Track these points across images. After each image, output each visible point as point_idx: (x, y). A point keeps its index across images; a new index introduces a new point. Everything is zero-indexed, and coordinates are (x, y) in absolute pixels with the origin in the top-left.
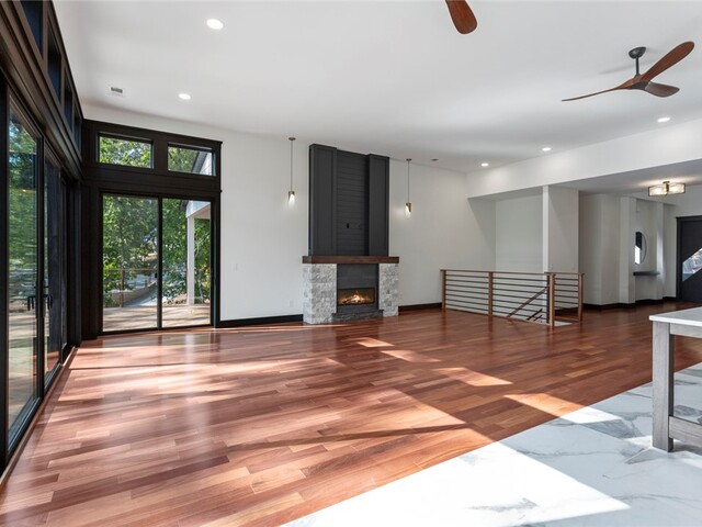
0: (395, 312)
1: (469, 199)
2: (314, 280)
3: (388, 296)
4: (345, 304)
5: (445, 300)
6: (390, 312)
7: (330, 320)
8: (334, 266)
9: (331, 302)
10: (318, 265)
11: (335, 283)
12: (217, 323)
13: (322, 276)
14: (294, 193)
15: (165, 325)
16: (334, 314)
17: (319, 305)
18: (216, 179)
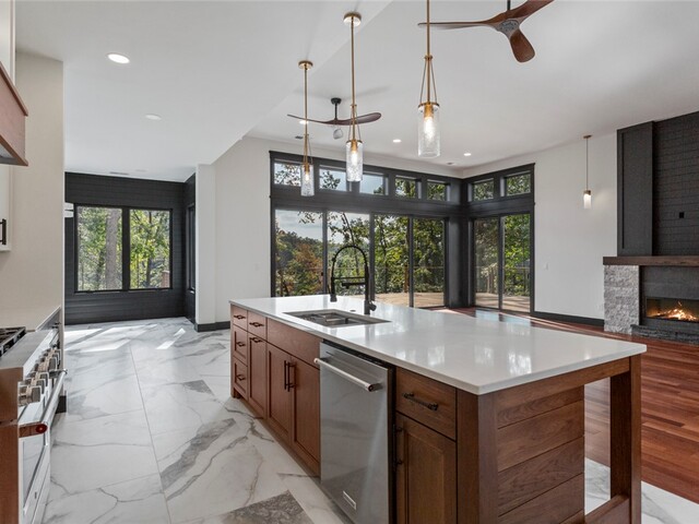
2: (608, 283)
7: (630, 331)
8: (636, 268)
9: (631, 311)
10: (612, 267)
11: (637, 290)
12: (533, 313)
13: (619, 279)
14: (589, 192)
15: (504, 307)
16: (633, 326)
17: (614, 312)
18: (531, 195)
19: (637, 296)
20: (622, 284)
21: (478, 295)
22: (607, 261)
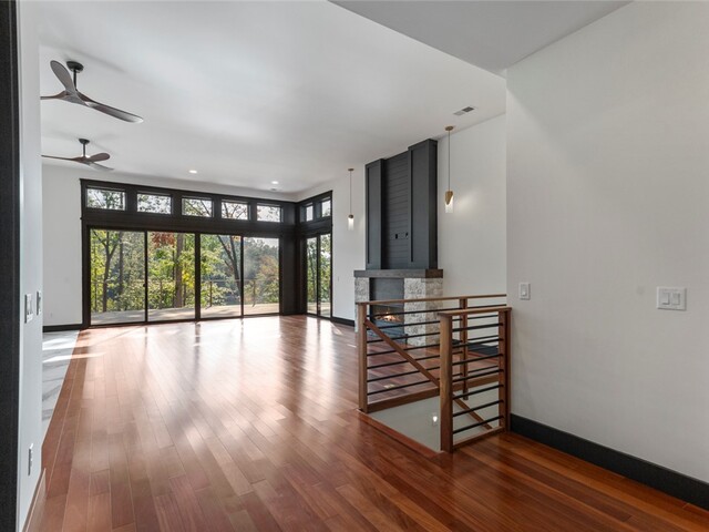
2: (356, 292)
8: (368, 280)
10: (358, 279)
11: (369, 297)
12: (331, 318)
13: (361, 289)
14: (352, 217)
18: (330, 218)
20: (362, 293)
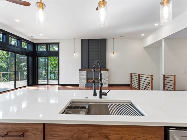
0: (107, 86)
1: (144, 48)
2: (80, 75)
3: (104, 81)
4: (89, 82)
5: (131, 83)
6: (106, 85)
7: (85, 86)
8: (86, 71)
9: (85, 81)
10: (81, 71)
11: (86, 76)
12: (59, 84)
13: (82, 74)
14: (75, 53)
15: (49, 84)
16: (85, 85)
17: (81, 82)
18: (58, 51)
19: (86, 78)
20: (83, 75)
21: (39, 80)
22: (80, 70)
